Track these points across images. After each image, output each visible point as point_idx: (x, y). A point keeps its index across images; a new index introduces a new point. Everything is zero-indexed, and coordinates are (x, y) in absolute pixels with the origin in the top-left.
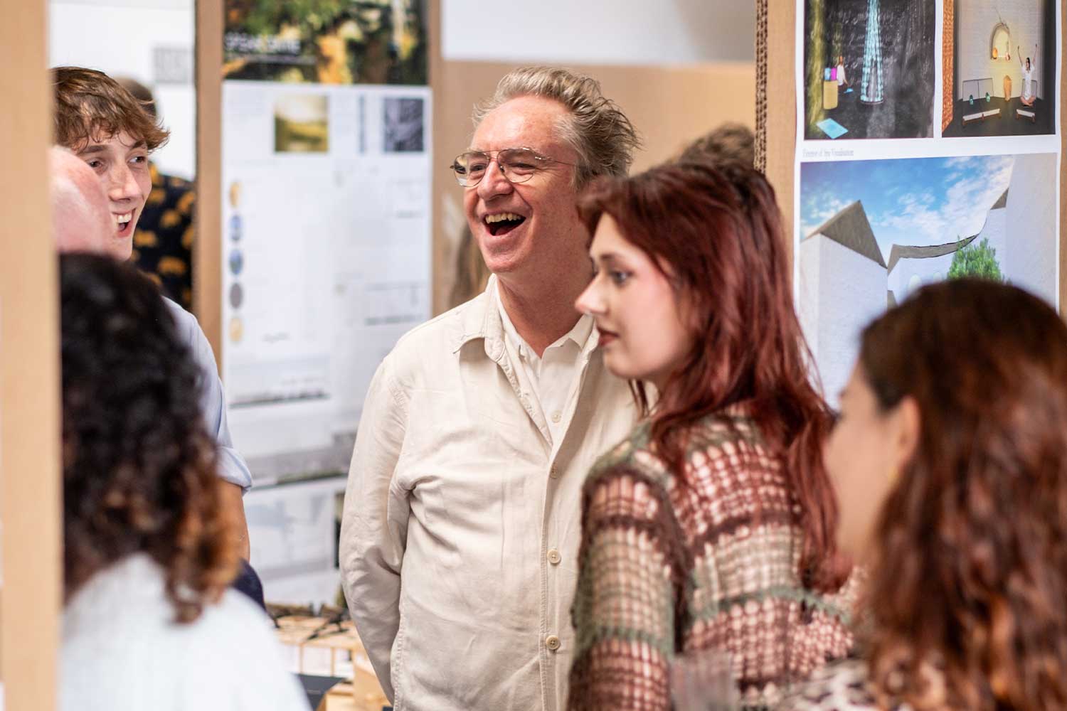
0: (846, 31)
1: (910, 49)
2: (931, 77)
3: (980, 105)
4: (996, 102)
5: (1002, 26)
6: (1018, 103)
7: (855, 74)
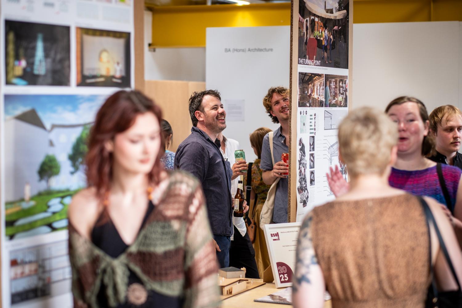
0: (26, 49)
1: (59, 57)
2: (69, 67)
3: (94, 77)
4: (102, 76)
5: (105, 50)
6: (113, 77)
7: (31, 64)
